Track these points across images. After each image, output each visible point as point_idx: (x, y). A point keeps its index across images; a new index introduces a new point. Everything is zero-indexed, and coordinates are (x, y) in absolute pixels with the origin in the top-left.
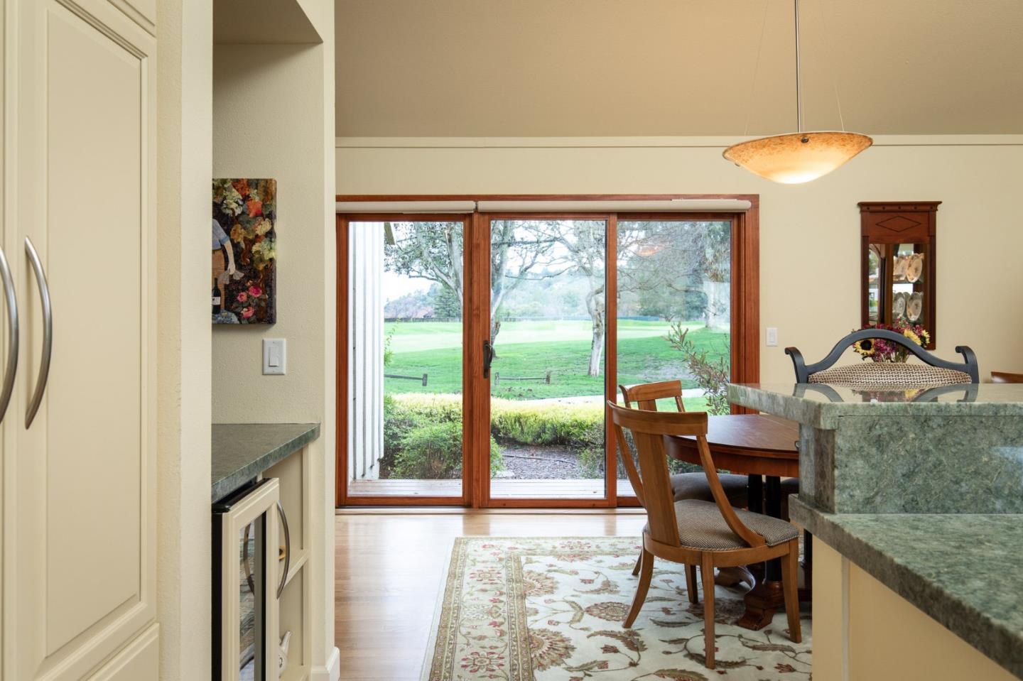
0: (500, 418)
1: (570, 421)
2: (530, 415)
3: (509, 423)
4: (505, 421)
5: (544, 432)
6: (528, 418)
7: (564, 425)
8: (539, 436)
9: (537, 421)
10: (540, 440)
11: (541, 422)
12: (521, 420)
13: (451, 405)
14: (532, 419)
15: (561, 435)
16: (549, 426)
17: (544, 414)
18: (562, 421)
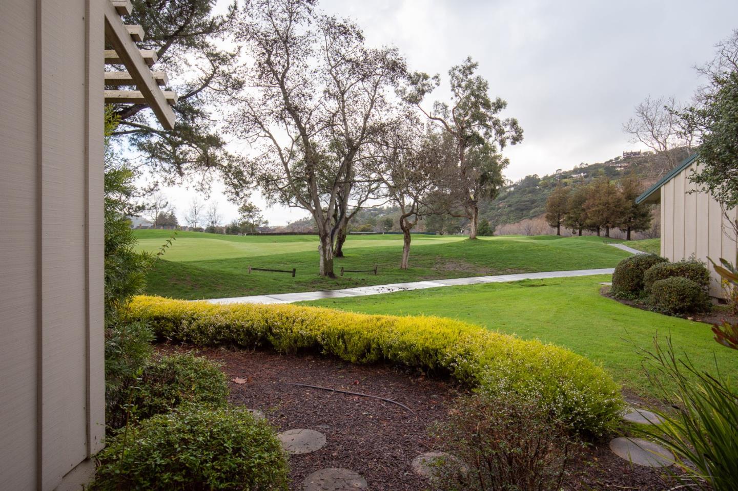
0: (323, 334)
1: (397, 343)
2: (354, 331)
3: (332, 339)
4: (328, 337)
5: (369, 351)
6: (352, 336)
7: (391, 347)
8: (363, 355)
9: (361, 339)
10: (364, 360)
11: (365, 341)
12: (345, 337)
13: (274, 318)
14: (356, 338)
15: (387, 357)
16: (374, 346)
17: (368, 332)
18: (388, 341)
